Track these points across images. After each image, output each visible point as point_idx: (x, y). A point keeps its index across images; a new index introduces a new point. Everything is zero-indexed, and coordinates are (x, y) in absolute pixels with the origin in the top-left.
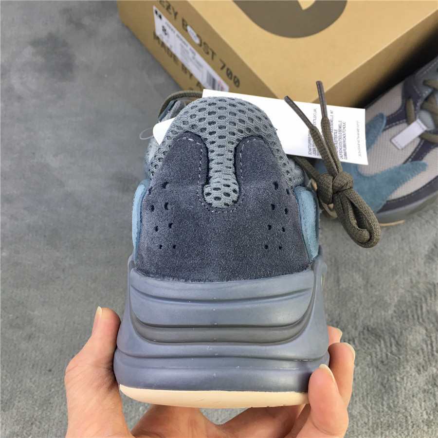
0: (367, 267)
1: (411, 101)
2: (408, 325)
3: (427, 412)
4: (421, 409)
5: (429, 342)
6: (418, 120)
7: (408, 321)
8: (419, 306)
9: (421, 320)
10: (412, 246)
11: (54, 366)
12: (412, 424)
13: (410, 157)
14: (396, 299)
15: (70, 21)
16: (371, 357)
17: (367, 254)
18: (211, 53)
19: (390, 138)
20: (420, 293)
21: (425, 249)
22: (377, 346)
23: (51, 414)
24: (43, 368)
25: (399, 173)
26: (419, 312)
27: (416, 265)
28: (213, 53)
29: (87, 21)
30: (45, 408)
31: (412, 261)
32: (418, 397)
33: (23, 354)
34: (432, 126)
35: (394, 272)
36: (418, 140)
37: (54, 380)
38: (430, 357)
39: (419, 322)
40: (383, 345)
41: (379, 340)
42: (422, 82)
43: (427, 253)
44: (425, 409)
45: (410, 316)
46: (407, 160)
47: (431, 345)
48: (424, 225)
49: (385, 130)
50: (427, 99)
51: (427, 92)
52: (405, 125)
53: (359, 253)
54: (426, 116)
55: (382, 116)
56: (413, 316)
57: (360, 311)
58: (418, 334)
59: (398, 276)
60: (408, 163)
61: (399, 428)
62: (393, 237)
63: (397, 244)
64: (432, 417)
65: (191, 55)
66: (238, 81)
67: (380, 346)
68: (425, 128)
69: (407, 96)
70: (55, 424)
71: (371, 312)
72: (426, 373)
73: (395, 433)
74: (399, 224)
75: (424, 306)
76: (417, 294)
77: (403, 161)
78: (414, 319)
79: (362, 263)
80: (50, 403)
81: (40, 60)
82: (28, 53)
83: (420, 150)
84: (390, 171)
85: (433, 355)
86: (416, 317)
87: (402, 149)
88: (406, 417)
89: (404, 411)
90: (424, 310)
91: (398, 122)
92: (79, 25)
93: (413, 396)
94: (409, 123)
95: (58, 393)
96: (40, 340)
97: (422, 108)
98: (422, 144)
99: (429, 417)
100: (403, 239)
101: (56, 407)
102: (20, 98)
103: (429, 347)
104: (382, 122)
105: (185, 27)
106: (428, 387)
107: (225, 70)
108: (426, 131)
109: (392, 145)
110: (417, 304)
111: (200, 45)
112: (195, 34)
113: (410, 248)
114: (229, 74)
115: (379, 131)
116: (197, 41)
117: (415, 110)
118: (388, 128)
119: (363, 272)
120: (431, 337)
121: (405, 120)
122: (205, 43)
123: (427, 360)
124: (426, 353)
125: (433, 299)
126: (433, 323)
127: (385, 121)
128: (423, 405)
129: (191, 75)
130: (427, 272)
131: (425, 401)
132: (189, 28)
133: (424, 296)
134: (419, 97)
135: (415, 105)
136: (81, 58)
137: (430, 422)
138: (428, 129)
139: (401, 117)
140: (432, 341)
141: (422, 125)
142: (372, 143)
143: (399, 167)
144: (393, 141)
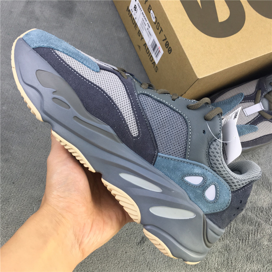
1: (260, 91)
3: (218, 264)
4: (215, 261)
6: (261, 103)
11: (17, 181)
12: (208, 268)
13: (250, 122)
18: (160, 29)
19: (243, 108)
23: (7, 208)
24: (10, 180)
28: (162, 30)
30: (5, 204)
32: (215, 254)
34: (267, 109)
36: (258, 114)
37: (14, 189)
38: (228, 234)
42: (269, 82)
44: (217, 262)
46: (248, 123)
47: (230, 228)
49: (241, 103)
50: (269, 93)
51: (270, 89)
52: (253, 103)
54: (266, 102)
55: (242, 94)
60: (248, 125)
61: (201, 268)
64: (220, 267)
65: (147, 27)
66: (171, 50)
68: (263, 109)
69: (259, 88)
70: (9, 214)
72: (223, 242)
73: (198, 270)
77: (245, 123)
80: (9, 202)
83: (256, 119)
87: (247, 116)
88: (206, 263)
89: (206, 259)
91: (249, 101)
93: (213, 253)
94: (255, 103)
95: (15, 197)
97: (265, 97)
98: (259, 116)
99: (218, 267)
101: (11, 205)
102: (37, 19)
103: (229, 229)
104: (241, 98)
105: (149, 10)
106: (222, 250)
107: (165, 42)
109: (242, 112)
111: (155, 23)
112: (154, 16)
114: (167, 45)
115: (238, 102)
116: (154, 20)
117: (261, 97)
118: (243, 103)
121: (253, 101)
122: (158, 23)
123: (226, 236)
127: (243, 98)
128: (217, 259)
129: (142, 38)
131: (218, 257)
132: (151, 11)
134: (265, 91)
135: (262, 94)
136: (79, 8)
137: (218, 269)
138: (264, 110)
139: (252, 99)
140: (231, 226)
141: (262, 106)
142: (232, 108)
143: (243, 126)
144: (243, 110)
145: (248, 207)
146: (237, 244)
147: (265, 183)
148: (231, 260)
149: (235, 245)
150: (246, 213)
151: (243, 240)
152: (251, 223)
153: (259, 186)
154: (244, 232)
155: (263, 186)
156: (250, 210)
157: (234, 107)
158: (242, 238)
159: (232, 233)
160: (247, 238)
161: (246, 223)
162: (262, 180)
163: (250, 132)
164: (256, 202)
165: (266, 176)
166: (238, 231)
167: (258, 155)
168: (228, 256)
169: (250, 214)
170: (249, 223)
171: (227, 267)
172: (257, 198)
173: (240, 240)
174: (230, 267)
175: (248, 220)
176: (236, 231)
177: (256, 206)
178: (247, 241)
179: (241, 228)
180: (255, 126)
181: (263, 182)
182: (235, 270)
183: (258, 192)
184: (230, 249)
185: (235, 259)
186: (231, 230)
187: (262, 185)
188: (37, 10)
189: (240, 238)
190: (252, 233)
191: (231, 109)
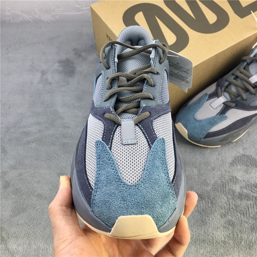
0: (200, 166)
1: (219, 88)
2: (218, 194)
3: (224, 237)
4: (221, 235)
5: (228, 204)
6: (223, 96)
7: (218, 193)
8: (224, 186)
9: (225, 193)
10: (223, 158)
12: (215, 241)
13: (219, 113)
14: (213, 182)
15: (76, 54)
16: (198, 208)
17: (200, 160)
19: (210, 103)
20: (226, 180)
21: (230, 160)
22: (201, 203)
25: (213, 120)
26: (224, 189)
27: (225, 166)
29: (83, 54)
31: (223, 165)
32: (220, 229)
33: (35, 189)
35: (213, 169)
36: (223, 105)
37: (47, 202)
38: (228, 211)
39: (224, 194)
40: (204, 202)
41: (203, 200)
42: (225, 79)
43: (230, 162)
44: (223, 235)
45: (220, 190)
46: (218, 114)
47: (229, 205)
48: (230, 149)
49: (207, 100)
50: (227, 87)
51: (227, 84)
52: (216, 98)
53: (197, 159)
54: (227, 95)
55: (206, 94)
56: (221, 191)
57: (194, 186)
58: (223, 199)
59: (215, 171)
60: (218, 115)
61: (209, 243)
62: (214, 153)
63: (216, 157)
64: (226, 240)
67: (202, 202)
68: (226, 100)
69: (218, 86)
71: (200, 187)
72: (225, 218)
73: (206, 245)
74: (218, 147)
75: (227, 186)
76: (224, 181)
77: (216, 114)
78: (221, 192)
79: (198, 164)
81: (61, 68)
82: (56, 66)
83: (223, 109)
84: (210, 118)
85: (230, 210)
86: (222, 191)
87: (215, 109)
88: (213, 238)
89: (212, 235)
90: (227, 188)
91: (213, 97)
92: (80, 56)
93: (217, 228)
94: (218, 97)
96: (43, 184)
97: (225, 91)
98: (224, 107)
99: (225, 240)
100: (219, 154)
101: (46, 213)
102: (50, 83)
103: (228, 206)
104: (207, 97)
106: (226, 225)
108: (227, 101)
109: (210, 107)
110: (224, 185)
113: (222, 159)
115: (205, 100)
117: (221, 91)
118: (209, 100)
119: (198, 168)
120: (229, 201)
121: (217, 96)
123: (226, 212)
124: (227, 209)
125: (232, 183)
126: (231, 195)
127: (208, 96)
128: (222, 234)
130: (230, 171)
131: (223, 232)
133: (228, 182)
134: (223, 86)
135: (221, 89)
136: (79, 69)
137: (225, 242)
138: (228, 100)
139: (215, 95)
140: (230, 203)
141: (225, 98)
142: (201, 105)
143: (214, 117)
144: (211, 105)
145: (242, 186)
146: (239, 218)
147: (253, 163)
148: (237, 232)
149: (237, 219)
150: (242, 191)
151: (244, 214)
152: (248, 198)
153: (248, 166)
154: (243, 207)
155: (252, 165)
156: (245, 187)
157: (202, 104)
158: (242, 212)
159: (232, 209)
160: (248, 212)
161: (244, 199)
162: (250, 161)
163: (222, 121)
164: (248, 180)
165: (253, 157)
166: (237, 207)
167: (241, 142)
168: (232, 229)
169: (245, 191)
170: (246, 199)
171: (233, 239)
172: (248, 176)
173: (241, 214)
174: (236, 239)
175: (244, 196)
176: (235, 207)
177: (249, 184)
178: (248, 214)
179: (240, 204)
180: (224, 115)
181: (251, 163)
182: (242, 240)
183: (249, 171)
184: (233, 223)
185: (240, 231)
186: (231, 207)
187: (250, 165)
188: (49, 77)
189: (240, 213)
190: (251, 207)
191: (200, 107)
